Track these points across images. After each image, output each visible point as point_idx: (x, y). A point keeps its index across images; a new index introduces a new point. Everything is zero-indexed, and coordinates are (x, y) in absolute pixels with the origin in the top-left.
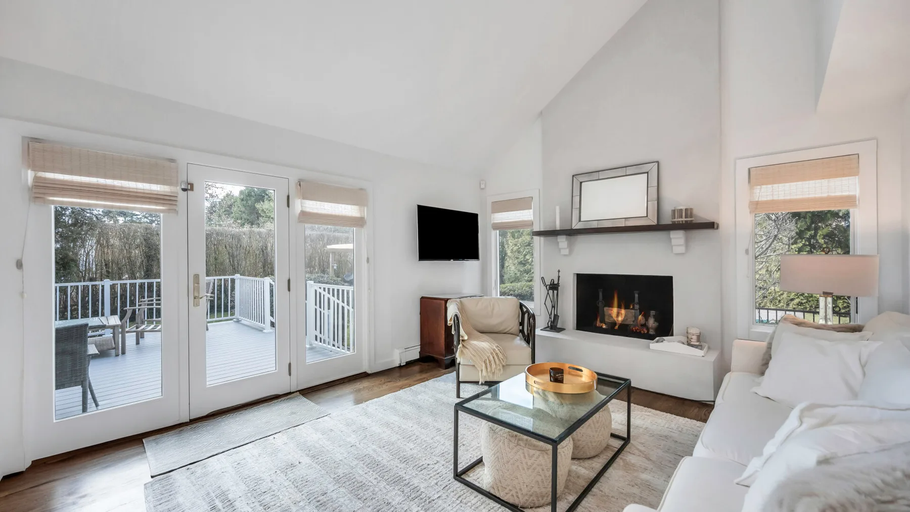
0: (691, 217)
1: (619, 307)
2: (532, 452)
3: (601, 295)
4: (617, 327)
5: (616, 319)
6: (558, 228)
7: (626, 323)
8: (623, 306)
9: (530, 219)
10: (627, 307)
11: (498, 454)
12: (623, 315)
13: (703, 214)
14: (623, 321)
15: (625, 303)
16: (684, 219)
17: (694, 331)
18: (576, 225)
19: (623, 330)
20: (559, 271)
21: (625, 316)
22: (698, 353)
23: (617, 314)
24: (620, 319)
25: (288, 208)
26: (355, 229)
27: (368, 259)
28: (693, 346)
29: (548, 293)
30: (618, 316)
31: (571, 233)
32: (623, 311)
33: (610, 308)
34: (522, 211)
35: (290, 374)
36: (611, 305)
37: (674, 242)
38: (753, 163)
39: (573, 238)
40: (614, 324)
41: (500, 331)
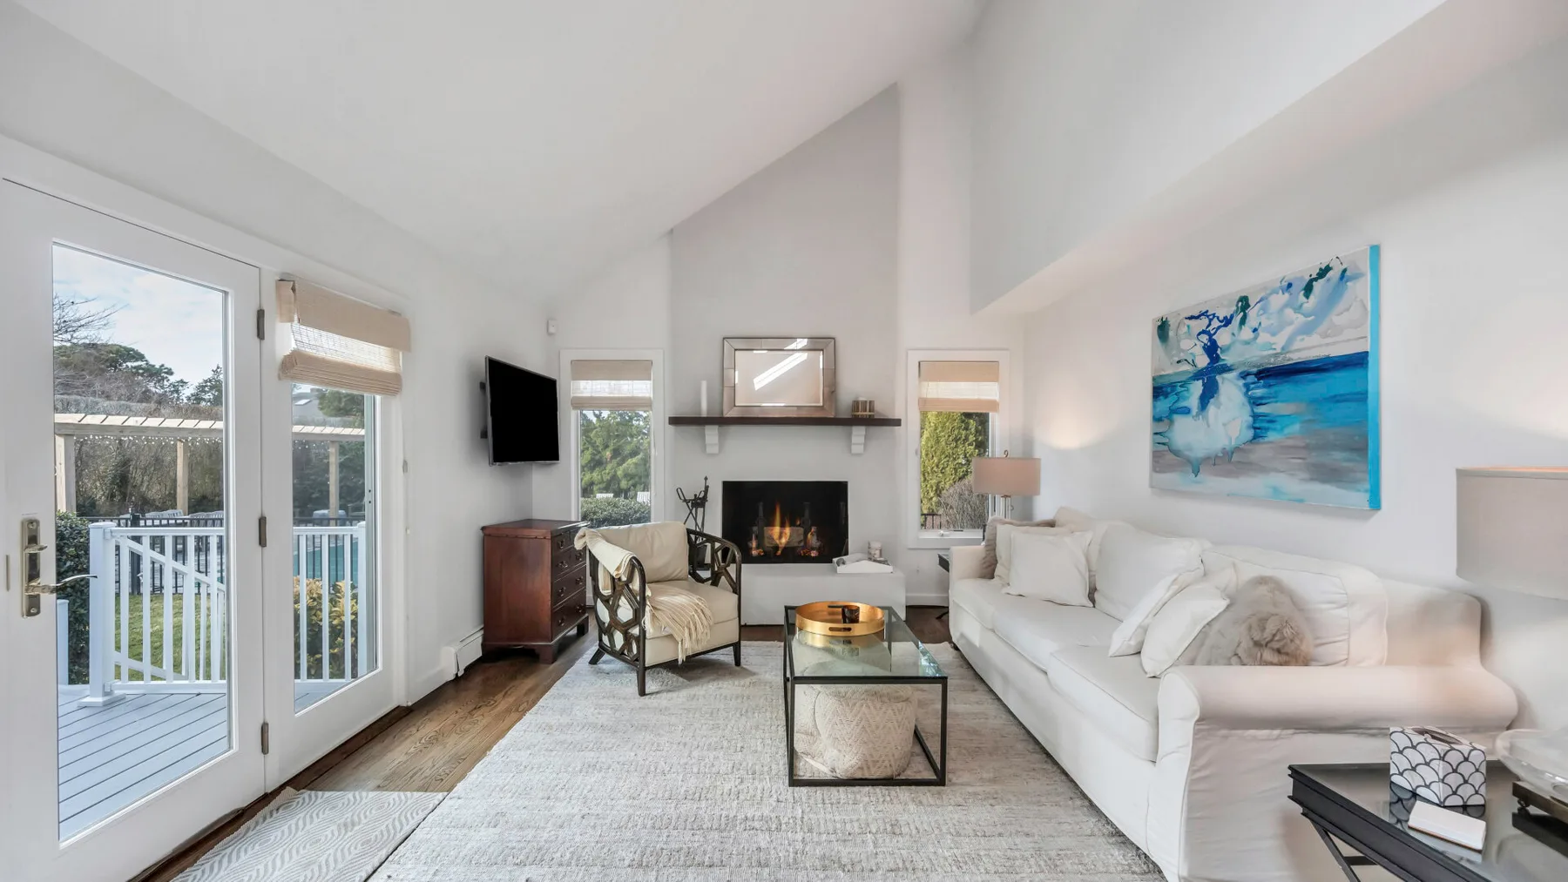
0: (873, 411)
1: (783, 525)
2: (899, 705)
3: (761, 509)
4: (779, 552)
5: (778, 542)
6: (704, 414)
7: (792, 545)
8: (787, 524)
9: (647, 395)
10: (792, 524)
11: (863, 723)
12: (788, 534)
13: (882, 409)
14: (788, 543)
15: (789, 519)
16: (868, 413)
17: (876, 545)
18: (729, 414)
19: (790, 555)
20: (706, 479)
21: (790, 536)
22: (887, 569)
23: (781, 535)
24: (784, 540)
25: (257, 340)
26: (378, 398)
27: (405, 463)
28: (875, 561)
29: (691, 512)
30: (780, 537)
31: (721, 421)
32: (787, 530)
33: (771, 528)
34: (630, 382)
35: (265, 749)
36: (771, 524)
37: (854, 440)
38: (922, 356)
39: (726, 428)
40: (777, 548)
41: (668, 576)
